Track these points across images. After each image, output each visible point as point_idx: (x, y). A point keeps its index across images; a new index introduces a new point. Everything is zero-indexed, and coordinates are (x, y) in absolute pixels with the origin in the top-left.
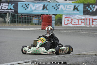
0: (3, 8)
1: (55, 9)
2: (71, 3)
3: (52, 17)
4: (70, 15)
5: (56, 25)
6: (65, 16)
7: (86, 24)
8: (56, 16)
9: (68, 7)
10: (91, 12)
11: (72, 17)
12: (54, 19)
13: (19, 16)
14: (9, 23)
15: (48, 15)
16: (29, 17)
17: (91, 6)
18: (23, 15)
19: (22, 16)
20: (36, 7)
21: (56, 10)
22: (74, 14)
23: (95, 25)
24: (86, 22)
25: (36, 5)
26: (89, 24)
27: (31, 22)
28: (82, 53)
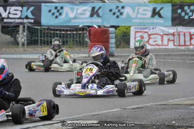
0: (11, 16)
1: (115, 16)
2: (147, 4)
3: (110, 32)
4: (144, 27)
5: (117, 47)
6: (135, 28)
7: (178, 44)
8: (118, 28)
9: (141, 11)
10: (187, 20)
11: (150, 30)
12: (114, 35)
13: (43, 31)
14: (23, 44)
15: (101, 27)
16: (63, 32)
17: (186, 8)
18: (51, 28)
19: (49, 31)
20: (77, 13)
21: (118, 17)
22: (153, 24)
24: (178, 39)
25: (77, 9)
26: (183, 44)
27: (68, 43)
28: (171, 101)
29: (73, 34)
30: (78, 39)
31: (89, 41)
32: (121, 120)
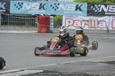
1: (54, 9)
2: (73, 2)
3: (51, 19)
4: (71, 16)
5: (55, 27)
6: (66, 17)
7: (91, 27)
8: (55, 17)
11: (74, 18)
12: (53, 20)
13: (11, 17)
15: (46, 15)
16: (23, 18)
17: (96, 5)
18: (15, 15)
19: (15, 17)
20: (31, 7)
21: (55, 10)
22: (76, 14)
23: (101, 28)
24: (91, 24)
25: (32, 4)
26: (94, 27)
27: (26, 24)
28: (86, 60)
29: (29, 19)
30: (31, 22)
31: (38, 24)
32: (57, 70)
